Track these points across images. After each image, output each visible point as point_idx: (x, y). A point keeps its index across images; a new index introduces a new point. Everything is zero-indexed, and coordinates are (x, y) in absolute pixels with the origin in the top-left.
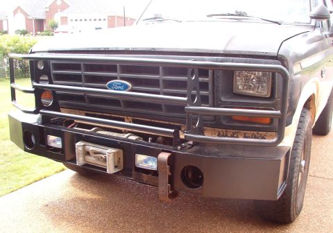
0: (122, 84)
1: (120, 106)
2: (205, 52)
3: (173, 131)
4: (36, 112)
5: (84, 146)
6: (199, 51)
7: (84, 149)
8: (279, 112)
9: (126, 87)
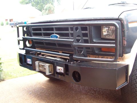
0: (56, 36)
1: (56, 46)
2: (86, 19)
3: (69, 55)
4: (23, 49)
5: (39, 63)
6: (84, 19)
7: (39, 65)
8: (114, 45)
9: (57, 37)
